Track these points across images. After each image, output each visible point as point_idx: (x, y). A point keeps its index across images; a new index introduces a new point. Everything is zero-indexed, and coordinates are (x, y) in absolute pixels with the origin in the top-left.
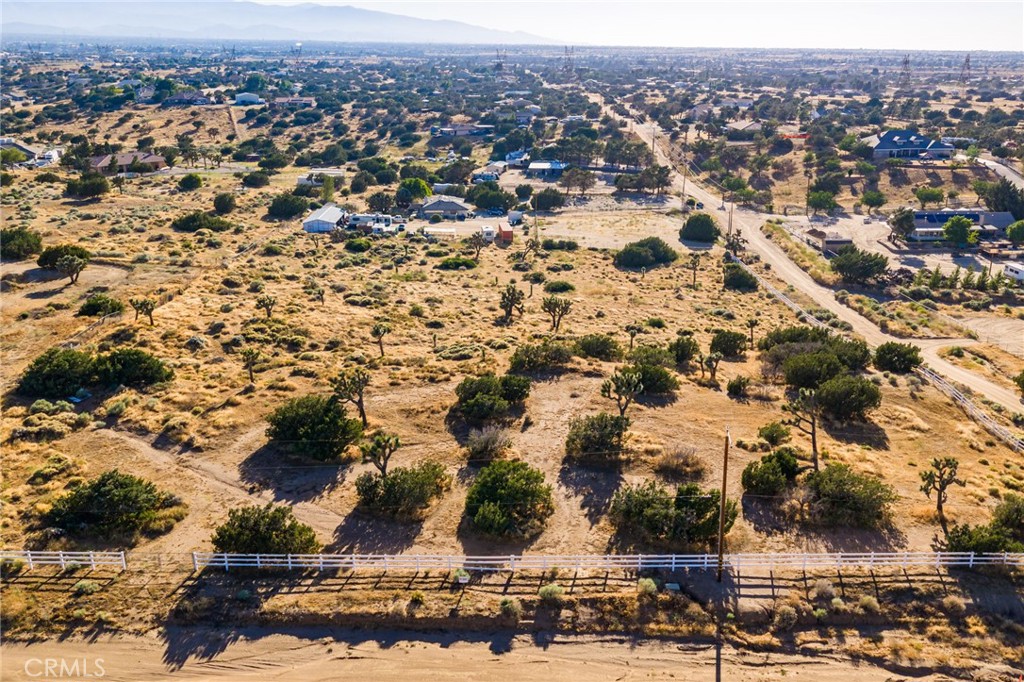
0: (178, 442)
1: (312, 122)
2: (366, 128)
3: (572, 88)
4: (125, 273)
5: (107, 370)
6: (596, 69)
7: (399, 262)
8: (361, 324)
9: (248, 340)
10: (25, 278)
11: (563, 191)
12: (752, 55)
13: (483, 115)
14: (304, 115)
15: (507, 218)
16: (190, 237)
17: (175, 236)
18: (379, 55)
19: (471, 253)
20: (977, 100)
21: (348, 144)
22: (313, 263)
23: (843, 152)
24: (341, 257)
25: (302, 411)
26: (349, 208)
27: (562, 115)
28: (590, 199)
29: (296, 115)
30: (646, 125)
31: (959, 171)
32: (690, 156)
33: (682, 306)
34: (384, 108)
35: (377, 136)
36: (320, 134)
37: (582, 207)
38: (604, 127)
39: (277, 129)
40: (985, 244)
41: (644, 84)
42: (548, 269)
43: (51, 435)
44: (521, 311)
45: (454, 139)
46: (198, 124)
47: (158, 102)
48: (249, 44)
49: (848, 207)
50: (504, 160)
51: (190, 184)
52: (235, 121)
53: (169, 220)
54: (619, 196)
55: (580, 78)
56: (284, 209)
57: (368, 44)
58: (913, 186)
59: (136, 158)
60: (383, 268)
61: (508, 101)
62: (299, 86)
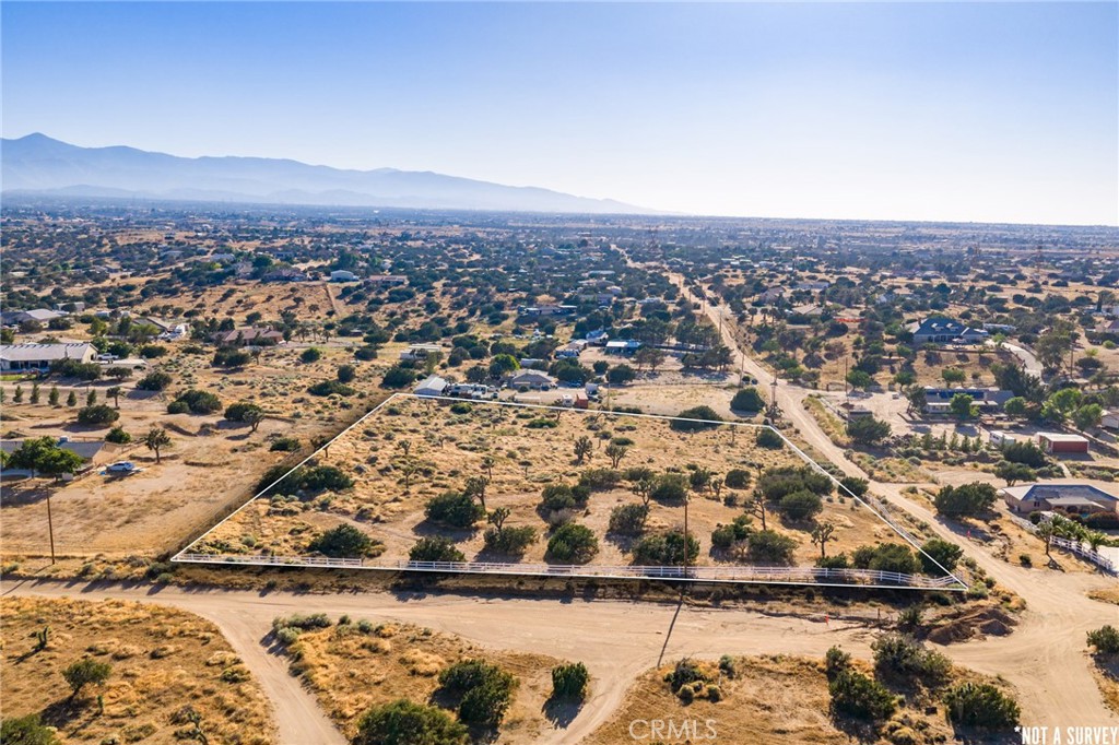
0: (370, 518)
1: (405, 300)
2: (457, 306)
3: (656, 268)
4: (289, 425)
5: (315, 479)
6: (683, 245)
7: (496, 422)
8: (473, 461)
9: (396, 468)
10: (219, 425)
11: (635, 367)
12: (853, 229)
13: (567, 295)
14: (398, 292)
15: (584, 389)
16: (325, 400)
17: (313, 399)
18: (461, 225)
19: (553, 416)
20: (1053, 285)
21: (441, 322)
22: (427, 421)
23: (889, 337)
24: (449, 417)
25: (447, 499)
26: (451, 379)
27: (641, 297)
28: (660, 374)
29: (390, 293)
30: (719, 307)
31: (985, 355)
32: (754, 337)
33: (716, 457)
34: (473, 287)
35: (467, 314)
36: (413, 311)
37: (651, 381)
38: (678, 308)
39: (373, 306)
40: (985, 416)
41: (728, 263)
42: (615, 429)
43: (292, 513)
44: (590, 456)
45: (540, 318)
46: (298, 300)
47: (258, 278)
48: (326, 210)
49: (884, 384)
50: (585, 338)
51: (310, 356)
52: (333, 299)
53: (304, 386)
54: (686, 372)
55: (664, 257)
56: (397, 379)
57: (450, 212)
58: (943, 367)
59: (259, 333)
60: (484, 426)
61: (591, 281)
62: (388, 262)
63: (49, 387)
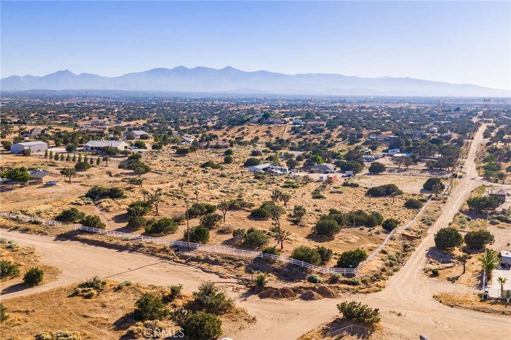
0: (106, 210)
10: (128, 174)
14: (316, 130)
27: (444, 133)
29: (313, 130)
45: (373, 142)
46: (268, 132)
47: (259, 123)
51: (228, 153)
52: (286, 132)
53: (201, 164)
54: (427, 170)
56: (250, 163)
59: (218, 143)
62: (332, 117)
63: (97, 157)
